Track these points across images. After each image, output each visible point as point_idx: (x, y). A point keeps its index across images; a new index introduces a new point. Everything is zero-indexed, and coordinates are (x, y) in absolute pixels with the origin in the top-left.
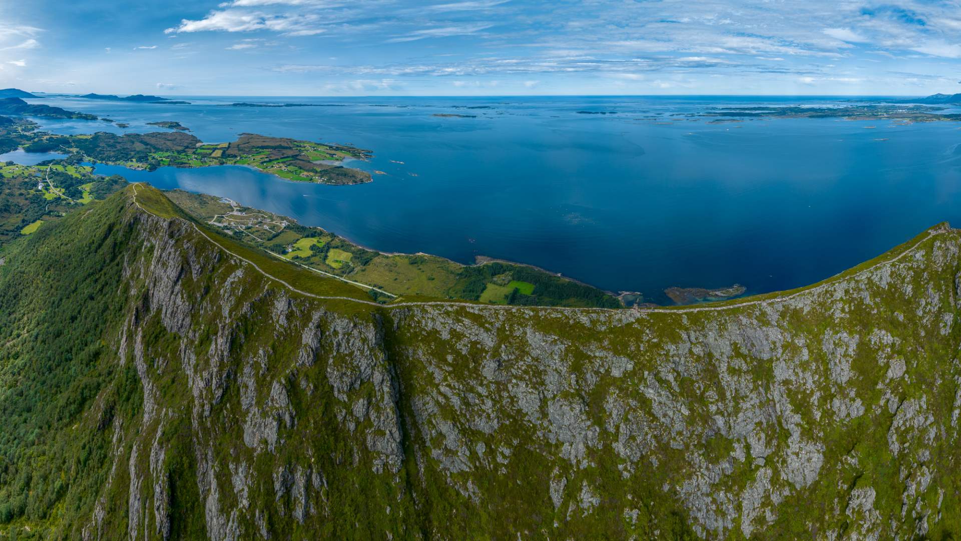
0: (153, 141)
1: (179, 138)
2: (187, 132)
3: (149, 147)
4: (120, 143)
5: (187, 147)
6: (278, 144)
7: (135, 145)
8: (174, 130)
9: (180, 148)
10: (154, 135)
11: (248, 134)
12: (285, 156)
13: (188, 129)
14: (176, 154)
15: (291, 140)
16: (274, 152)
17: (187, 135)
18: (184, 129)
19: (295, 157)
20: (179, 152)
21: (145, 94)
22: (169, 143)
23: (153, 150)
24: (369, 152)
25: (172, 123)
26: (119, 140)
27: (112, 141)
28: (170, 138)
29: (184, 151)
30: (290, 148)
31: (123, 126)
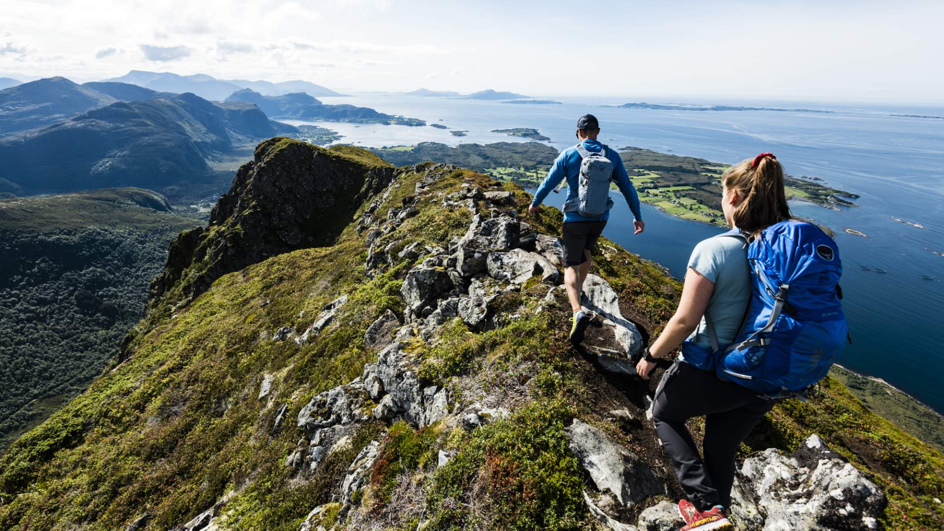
0: (495, 154)
1: (532, 149)
2: (545, 143)
3: (488, 161)
4: (450, 156)
5: (540, 163)
6: (678, 165)
7: (470, 159)
8: (528, 140)
9: (530, 163)
10: (498, 146)
11: (635, 149)
12: (682, 182)
13: (548, 139)
14: (522, 170)
15: (702, 163)
16: (666, 175)
17: (545, 146)
18: (543, 138)
19: (698, 186)
20: (527, 169)
21: (497, 90)
22: (516, 156)
23: (493, 165)
24: (850, 196)
25: (527, 130)
26: (450, 153)
27: (440, 153)
28: (520, 150)
29: (534, 167)
30: (696, 173)
31: (458, 134)
